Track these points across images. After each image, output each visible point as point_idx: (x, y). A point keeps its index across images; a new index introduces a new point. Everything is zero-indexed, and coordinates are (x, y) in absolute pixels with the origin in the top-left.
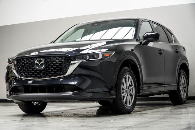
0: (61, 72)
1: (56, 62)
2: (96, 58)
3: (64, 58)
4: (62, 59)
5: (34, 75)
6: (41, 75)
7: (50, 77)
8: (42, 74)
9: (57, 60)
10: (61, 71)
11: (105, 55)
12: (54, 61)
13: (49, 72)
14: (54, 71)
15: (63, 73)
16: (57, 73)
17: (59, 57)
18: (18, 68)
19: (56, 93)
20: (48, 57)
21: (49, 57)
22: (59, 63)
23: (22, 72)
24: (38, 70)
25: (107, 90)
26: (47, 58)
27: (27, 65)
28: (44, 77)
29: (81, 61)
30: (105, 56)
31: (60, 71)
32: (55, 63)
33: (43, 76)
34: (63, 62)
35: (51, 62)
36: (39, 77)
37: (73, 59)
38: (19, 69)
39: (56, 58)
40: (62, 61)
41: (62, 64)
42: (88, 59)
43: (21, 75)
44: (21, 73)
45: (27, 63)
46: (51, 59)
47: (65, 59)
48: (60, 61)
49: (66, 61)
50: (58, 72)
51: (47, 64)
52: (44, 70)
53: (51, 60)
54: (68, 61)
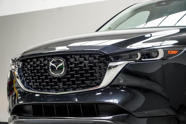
0: (93, 82)
1: (85, 65)
2: (153, 57)
3: (97, 56)
4: (95, 58)
5: (49, 87)
6: (59, 87)
7: (74, 89)
8: (61, 85)
9: (85, 60)
10: (93, 80)
11: (169, 51)
12: (81, 63)
13: (73, 82)
14: (81, 80)
15: (95, 83)
16: (85, 83)
17: (89, 56)
18: (24, 74)
19: (83, 117)
20: (71, 55)
21: (73, 56)
22: (89, 66)
23: (30, 81)
24: (55, 78)
25: (172, 113)
26: (69, 57)
27: (38, 70)
28: (65, 90)
29: (126, 62)
30: (169, 53)
31: (91, 79)
32: (82, 65)
33: (63, 88)
34: (97, 64)
35: (75, 64)
36: (57, 90)
37: (112, 59)
38: (25, 76)
39: (85, 58)
40: (93, 63)
41: (94, 68)
42: (140, 59)
43: (29, 85)
44: (28, 83)
45: (38, 66)
46: (75, 59)
47: (99, 59)
48: (90, 63)
49: (101, 62)
50: (88, 82)
51: (68, 67)
52: (64, 77)
53: (76, 61)
54: (104, 62)
